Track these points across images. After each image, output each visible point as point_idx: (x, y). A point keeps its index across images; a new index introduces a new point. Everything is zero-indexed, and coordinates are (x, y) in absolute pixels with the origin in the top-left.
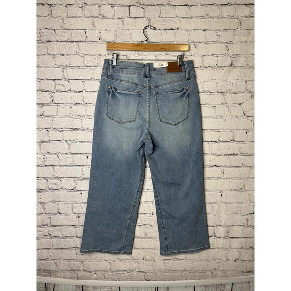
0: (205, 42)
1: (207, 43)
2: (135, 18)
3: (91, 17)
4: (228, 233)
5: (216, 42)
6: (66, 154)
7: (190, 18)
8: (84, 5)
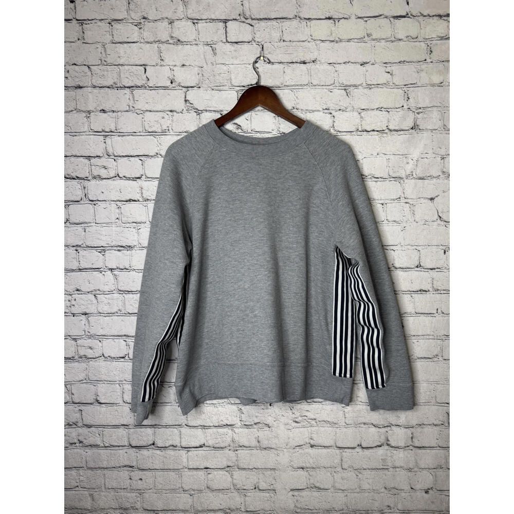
0: (364, 84)
1: (369, 86)
2: (236, 43)
3: (155, 42)
4: (412, 438)
5: (386, 85)
6: (111, 292)
7: (337, 42)
8: (142, 21)
